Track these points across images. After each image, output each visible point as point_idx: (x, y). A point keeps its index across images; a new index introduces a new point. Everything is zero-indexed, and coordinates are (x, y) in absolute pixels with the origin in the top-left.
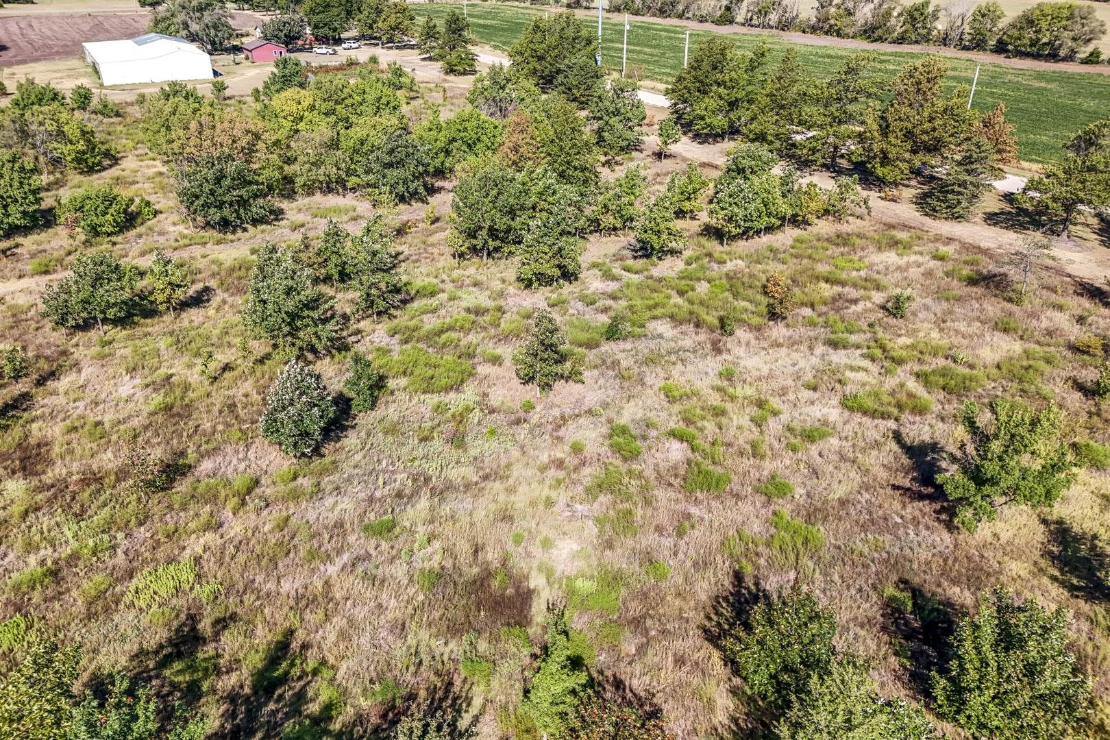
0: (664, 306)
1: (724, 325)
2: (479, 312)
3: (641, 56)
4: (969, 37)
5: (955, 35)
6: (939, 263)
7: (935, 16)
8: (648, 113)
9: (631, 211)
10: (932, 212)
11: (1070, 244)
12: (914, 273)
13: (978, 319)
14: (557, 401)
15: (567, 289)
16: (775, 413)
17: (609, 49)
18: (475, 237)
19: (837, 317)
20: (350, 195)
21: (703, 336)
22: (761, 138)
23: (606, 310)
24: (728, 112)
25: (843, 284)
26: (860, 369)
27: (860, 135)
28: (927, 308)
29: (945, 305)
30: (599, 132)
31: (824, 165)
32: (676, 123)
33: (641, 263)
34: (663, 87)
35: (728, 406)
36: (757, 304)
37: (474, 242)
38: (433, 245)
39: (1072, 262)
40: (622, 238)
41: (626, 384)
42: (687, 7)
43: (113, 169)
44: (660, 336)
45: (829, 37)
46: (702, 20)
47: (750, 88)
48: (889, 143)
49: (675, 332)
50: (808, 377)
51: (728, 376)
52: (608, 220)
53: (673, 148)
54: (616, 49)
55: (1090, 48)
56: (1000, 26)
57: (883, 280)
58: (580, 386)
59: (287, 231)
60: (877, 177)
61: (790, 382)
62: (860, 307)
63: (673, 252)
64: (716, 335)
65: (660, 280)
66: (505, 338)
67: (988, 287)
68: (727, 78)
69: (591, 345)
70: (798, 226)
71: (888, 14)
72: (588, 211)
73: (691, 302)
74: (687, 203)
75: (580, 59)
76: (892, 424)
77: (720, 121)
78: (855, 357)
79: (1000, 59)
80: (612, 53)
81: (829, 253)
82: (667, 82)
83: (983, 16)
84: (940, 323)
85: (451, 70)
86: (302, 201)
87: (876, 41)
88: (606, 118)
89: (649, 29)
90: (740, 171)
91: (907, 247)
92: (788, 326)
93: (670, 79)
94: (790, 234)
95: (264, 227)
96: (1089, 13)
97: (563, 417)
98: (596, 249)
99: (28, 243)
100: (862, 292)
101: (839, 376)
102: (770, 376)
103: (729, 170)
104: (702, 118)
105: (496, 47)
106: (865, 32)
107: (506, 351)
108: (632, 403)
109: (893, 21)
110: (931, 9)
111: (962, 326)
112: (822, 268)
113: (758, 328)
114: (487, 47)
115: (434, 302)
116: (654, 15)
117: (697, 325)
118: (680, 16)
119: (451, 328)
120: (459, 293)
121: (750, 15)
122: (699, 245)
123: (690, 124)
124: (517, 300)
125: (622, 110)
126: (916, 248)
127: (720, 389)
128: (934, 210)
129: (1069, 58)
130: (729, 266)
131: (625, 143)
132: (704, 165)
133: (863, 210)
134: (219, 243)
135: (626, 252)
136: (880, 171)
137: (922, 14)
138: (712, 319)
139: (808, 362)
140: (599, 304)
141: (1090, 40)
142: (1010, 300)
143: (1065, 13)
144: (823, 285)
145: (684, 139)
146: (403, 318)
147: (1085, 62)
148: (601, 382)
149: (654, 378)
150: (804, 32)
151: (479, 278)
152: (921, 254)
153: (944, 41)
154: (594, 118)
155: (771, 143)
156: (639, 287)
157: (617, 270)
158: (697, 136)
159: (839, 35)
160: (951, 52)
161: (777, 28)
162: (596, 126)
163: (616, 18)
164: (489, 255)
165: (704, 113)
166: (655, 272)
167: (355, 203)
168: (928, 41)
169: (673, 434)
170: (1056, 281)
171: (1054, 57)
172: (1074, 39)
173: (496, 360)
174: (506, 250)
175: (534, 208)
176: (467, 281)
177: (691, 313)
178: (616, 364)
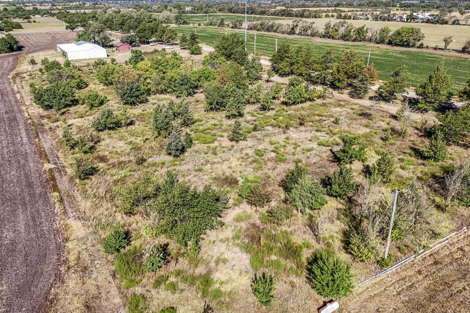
0: (269, 122)
1: (287, 127)
2: (215, 125)
3: (261, 47)
4: (378, 39)
5: (374, 38)
6: (352, 110)
7: (367, 32)
8: (264, 67)
9: (259, 97)
10: (353, 97)
11: (393, 105)
12: (344, 113)
13: (360, 124)
14: (240, 145)
15: (240, 119)
16: (299, 146)
17: (249, 44)
18: (212, 105)
19: (319, 124)
20: (168, 95)
21: (281, 130)
22: (301, 75)
23: (253, 124)
24: (290, 66)
25: (322, 116)
26: (324, 136)
27: (331, 73)
28: (345, 122)
29: (351, 121)
30: (248, 73)
31: (321, 83)
32: (273, 71)
33: (262, 112)
34: (268, 58)
35: (287, 145)
36: (296, 122)
37: (212, 106)
38: (198, 108)
39: (391, 109)
40: (256, 105)
41: (259, 141)
42: (277, 28)
43: (87, 88)
44: (268, 130)
45: (329, 39)
46: (283, 33)
47: (298, 59)
48: (340, 75)
49: (273, 129)
50: (309, 138)
51: (288, 138)
52: (252, 100)
53: (272, 79)
54: (251, 45)
55: (420, 43)
56: (389, 35)
57: (334, 115)
58: (246, 142)
59: (151, 105)
60: (337, 86)
61: (304, 140)
62: (326, 122)
63: (272, 109)
64: (285, 129)
65: (268, 116)
66: (224, 131)
67: (364, 116)
68: (290, 55)
69: (249, 132)
70: (311, 101)
71: (350, 31)
72: (246, 97)
73: (277, 122)
74: (276, 95)
75: (240, 49)
76: (330, 148)
77: (288, 69)
78: (323, 134)
79: (389, 47)
80: (250, 46)
81: (319, 108)
82: (270, 57)
83: (383, 31)
84: (349, 125)
85: (193, 53)
86: (153, 97)
87: (346, 40)
88: (250, 69)
89: (263, 36)
90: (293, 85)
91: (344, 106)
92: (305, 127)
93: (271, 56)
94: (308, 103)
95: (143, 104)
96: (418, 31)
97: (242, 148)
98: (249, 108)
99: (72, 109)
100: (328, 118)
101: (318, 138)
102: (299, 138)
103: (290, 84)
104: (282, 69)
105: (207, 44)
106: (342, 37)
107: (225, 134)
108: (261, 145)
109: (352, 33)
110: (365, 29)
111: (355, 126)
112: (316, 112)
113: (297, 128)
114: (204, 44)
115: (202, 123)
116: (265, 31)
117: (279, 127)
118: (275, 31)
119: (208, 129)
120: (208, 121)
121: (301, 31)
122: (280, 107)
123: (278, 71)
124: (226, 122)
125: (255, 67)
126: (346, 107)
127: (285, 142)
128: (353, 96)
129: (413, 46)
130: (289, 112)
131: (256, 77)
132: (282, 84)
133: (331, 96)
134: (131, 109)
135: (258, 109)
136: (338, 84)
137: (362, 31)
138: (284, 125)
139: (309, 135)
140: (251, 122)
141: (420, 40)
142: (370, 119)
143: (411, 31)
144: (317, 117)
145: (276, 76)
146: (193, 127)
147: (418, 47)
148: (252, 141)
149: (267, 140)
150: (320, 37)
151: (213, 117)
152: (347, 108)
153: (370, 40)
154: (246, 69)
155: (304, 76)
156: (262, 118)
157: (255, 114)
158: (280, 75)
159: (333, 38)
160: (372, 44)
161: (311, 36)
162: (246, 72)
163: (251, 32)
164: (216, 110)
165: (282, 67)
166: (267, 114)
167: (170, 97)
168: (364, 40)
169: (272, 151)
170: (385, 114)
171: (408, 46)
172: (414, 39)
173: (222, 136)
174: (221, 109)
175: (230, 96)
176: (210, 118)
177: (277, 124)
178: (256, 137)
